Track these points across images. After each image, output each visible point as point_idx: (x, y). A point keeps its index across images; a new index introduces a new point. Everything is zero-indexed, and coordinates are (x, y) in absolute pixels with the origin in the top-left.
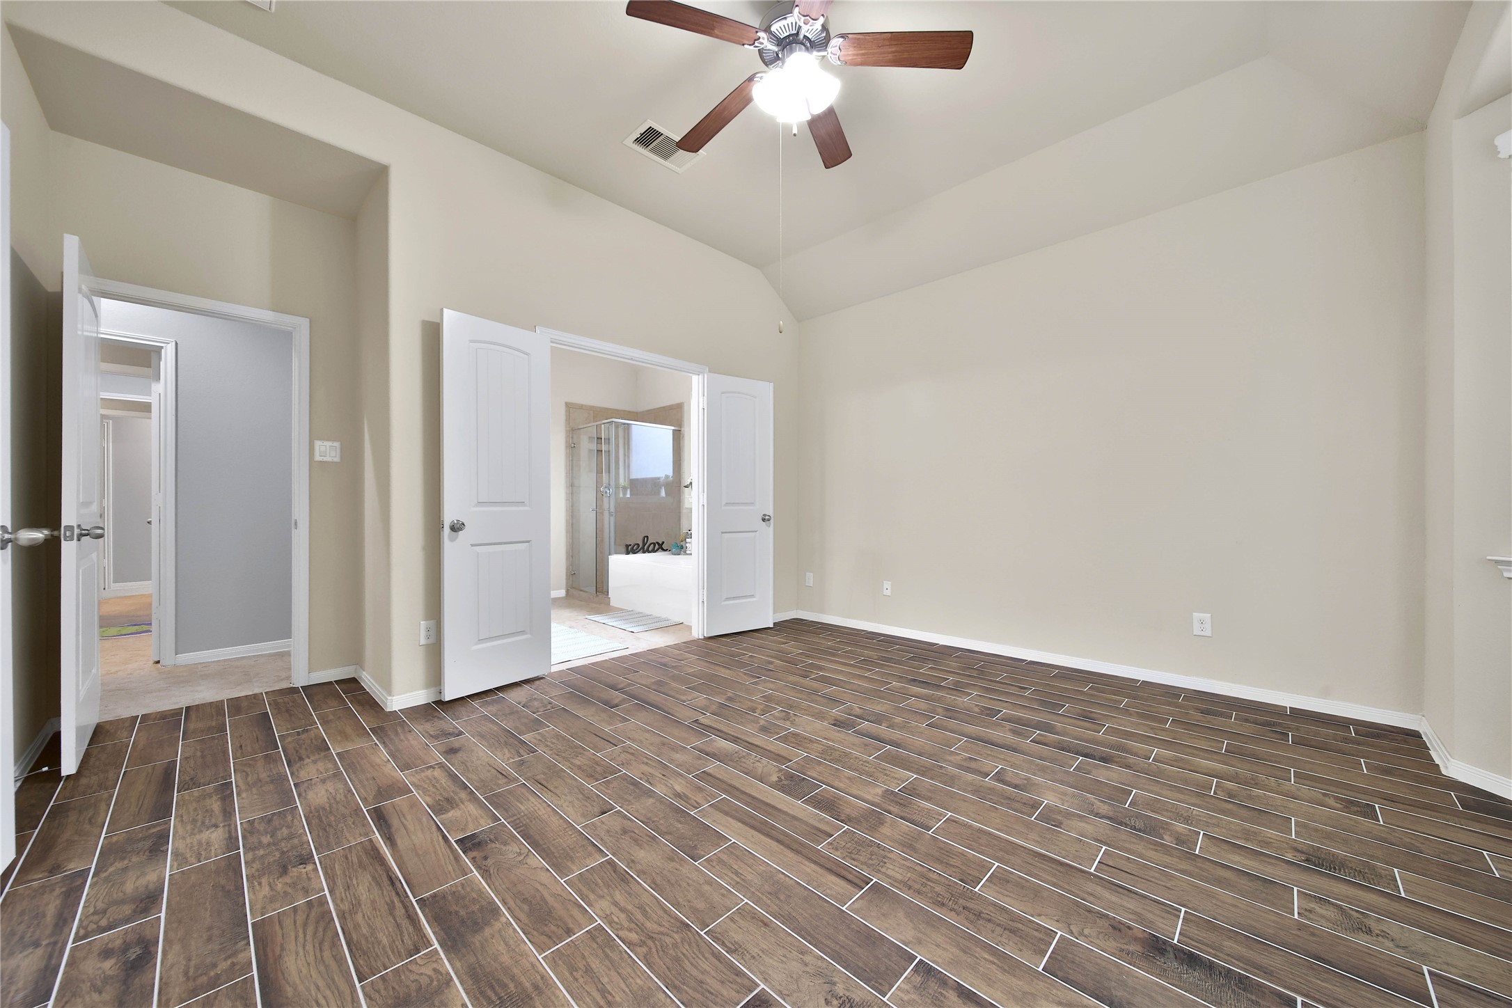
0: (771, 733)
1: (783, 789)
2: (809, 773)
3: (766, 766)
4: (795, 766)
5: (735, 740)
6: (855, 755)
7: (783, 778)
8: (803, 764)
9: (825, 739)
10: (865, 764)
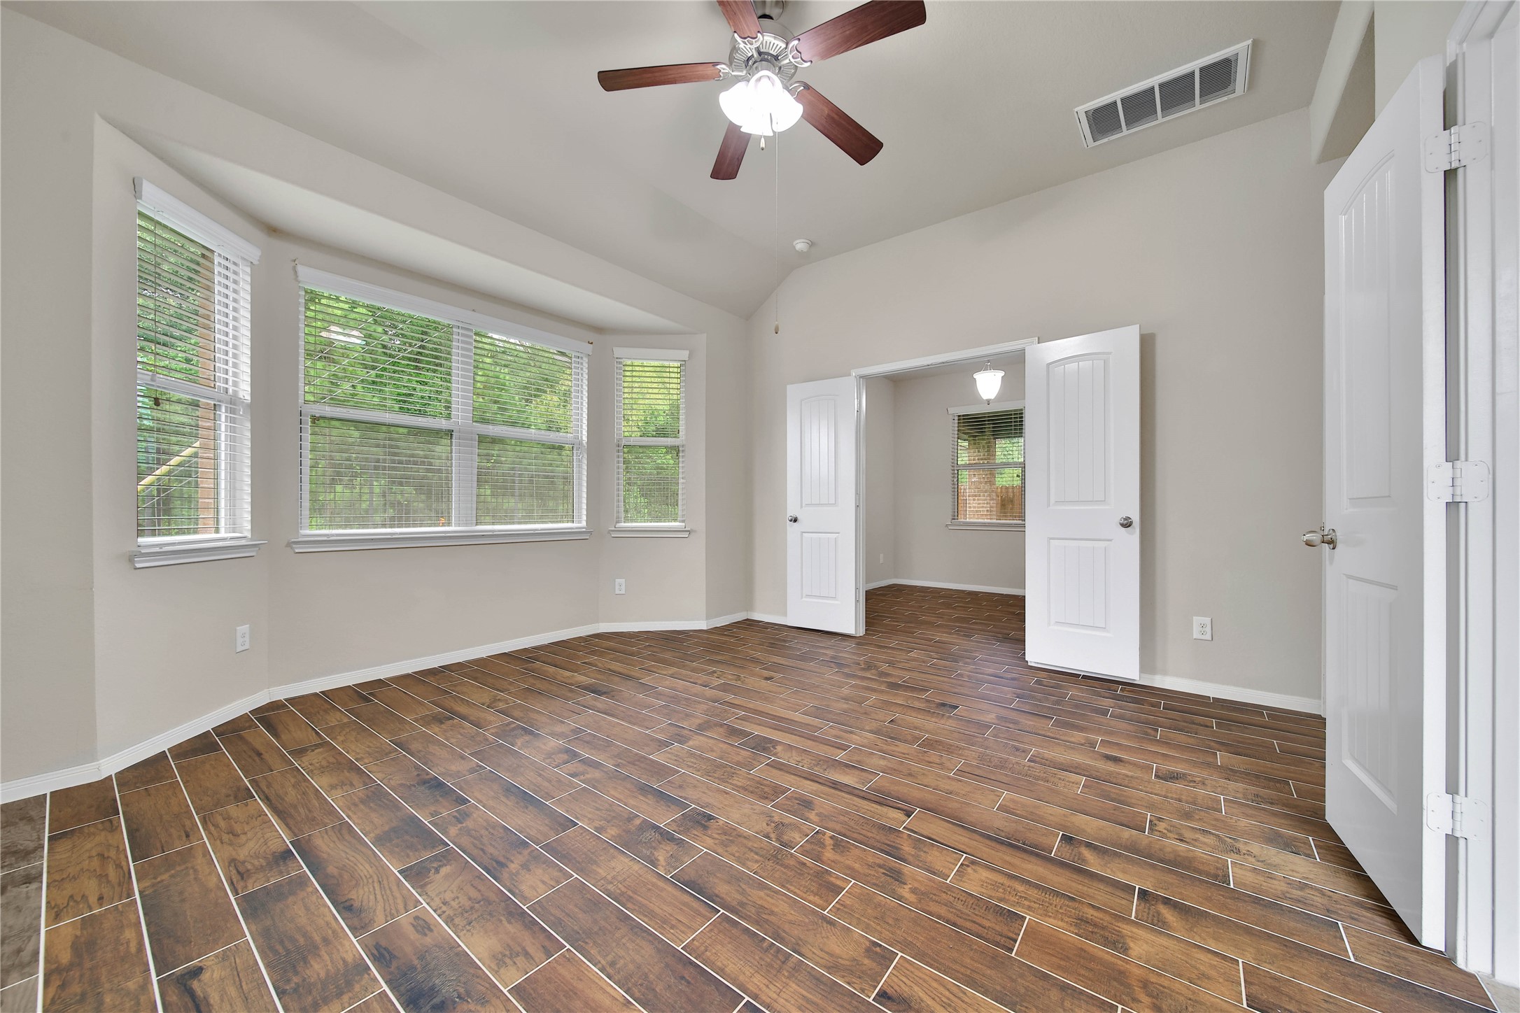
0: (796, 799)
1: (771, 741)
2: (750, 754)
3: (789, 758)
4: (762, 759)
5: (835, 785)
6: (699, 773)
7: (772, 748)
8: (754, 762)
9: (727, 793)
10: (692, 765)
